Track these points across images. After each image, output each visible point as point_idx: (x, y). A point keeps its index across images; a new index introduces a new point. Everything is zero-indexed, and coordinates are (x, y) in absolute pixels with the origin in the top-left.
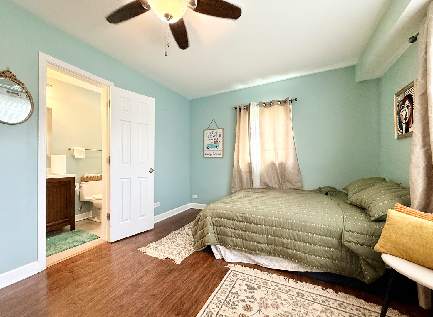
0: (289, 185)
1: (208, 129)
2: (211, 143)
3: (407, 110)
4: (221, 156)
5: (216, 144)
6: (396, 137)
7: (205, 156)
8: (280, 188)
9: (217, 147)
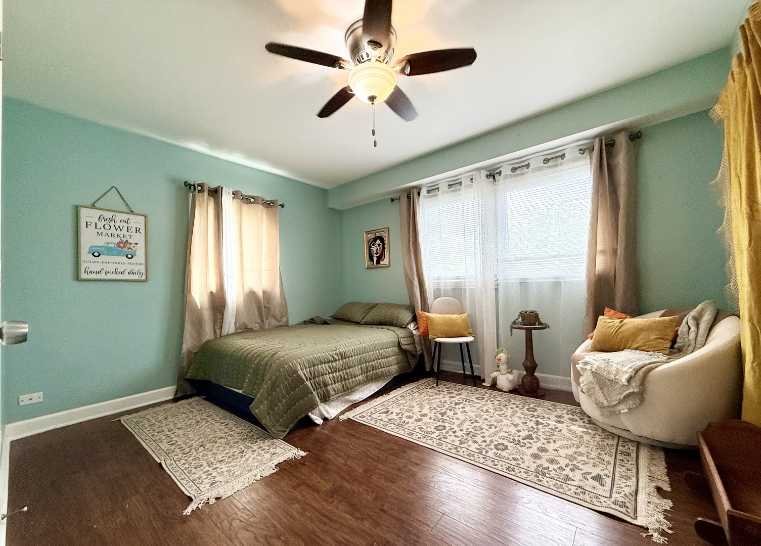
0: (274, 322)
1: (93, 206)
2: (108, 243)
3: (378, 248)
4: (144, 278)
5: (124, 248)
6: (366, 267)
7: (84, 276)
8: (261, 328)
9: (130, 256)
